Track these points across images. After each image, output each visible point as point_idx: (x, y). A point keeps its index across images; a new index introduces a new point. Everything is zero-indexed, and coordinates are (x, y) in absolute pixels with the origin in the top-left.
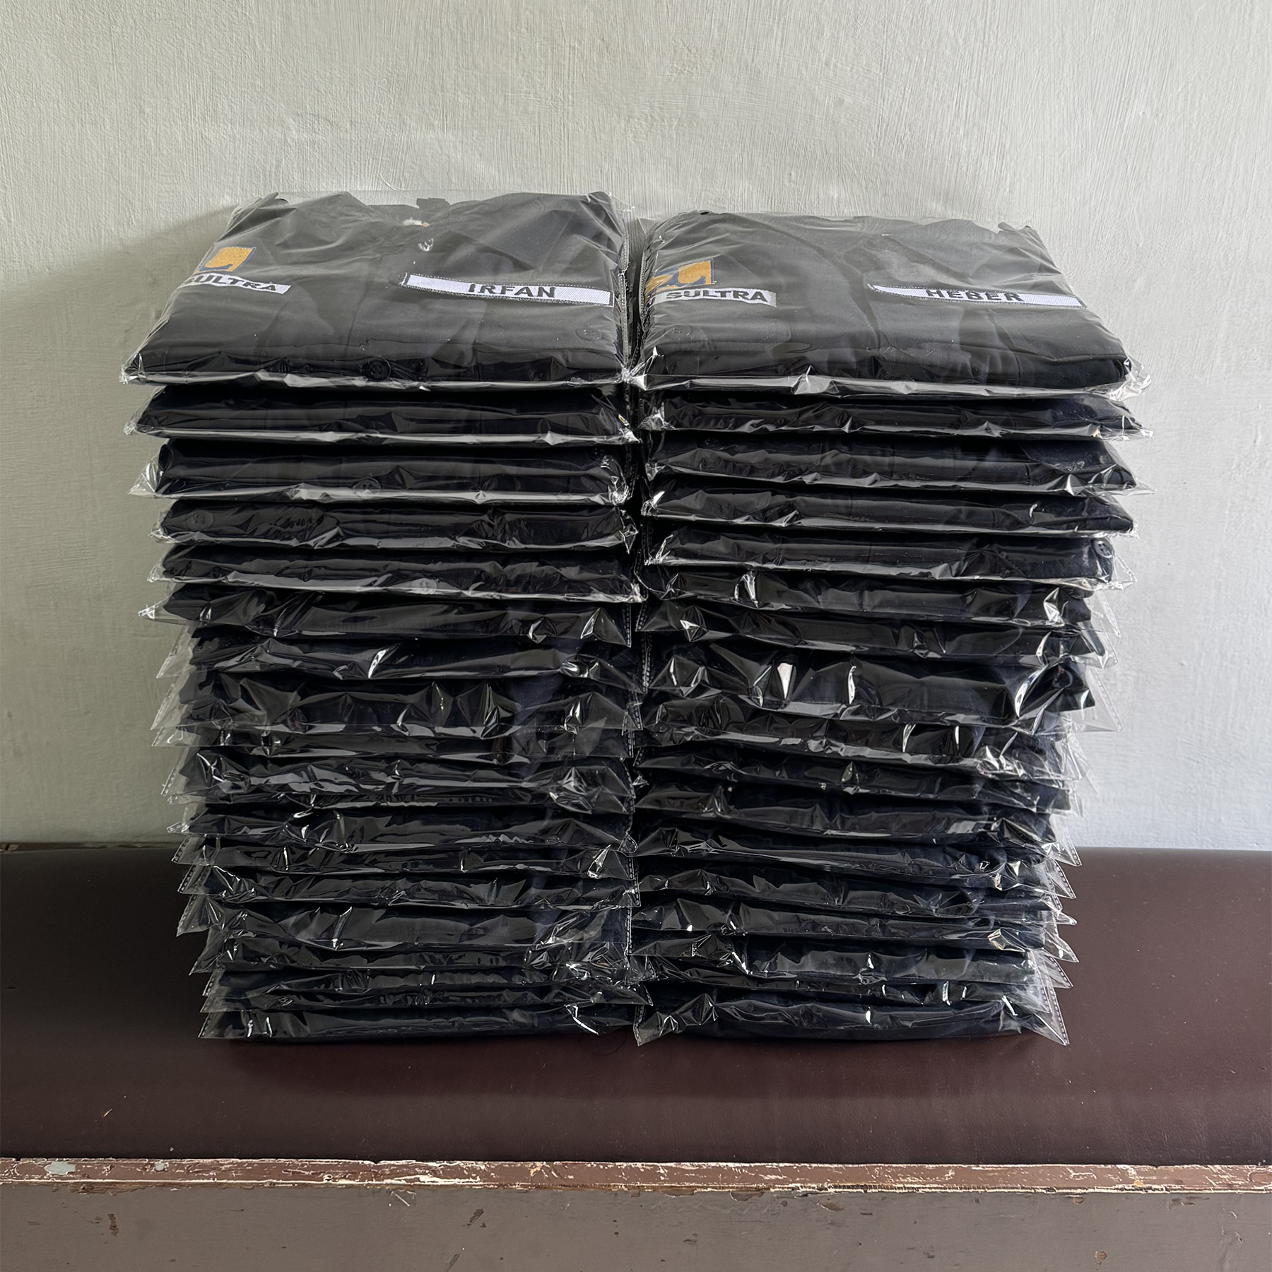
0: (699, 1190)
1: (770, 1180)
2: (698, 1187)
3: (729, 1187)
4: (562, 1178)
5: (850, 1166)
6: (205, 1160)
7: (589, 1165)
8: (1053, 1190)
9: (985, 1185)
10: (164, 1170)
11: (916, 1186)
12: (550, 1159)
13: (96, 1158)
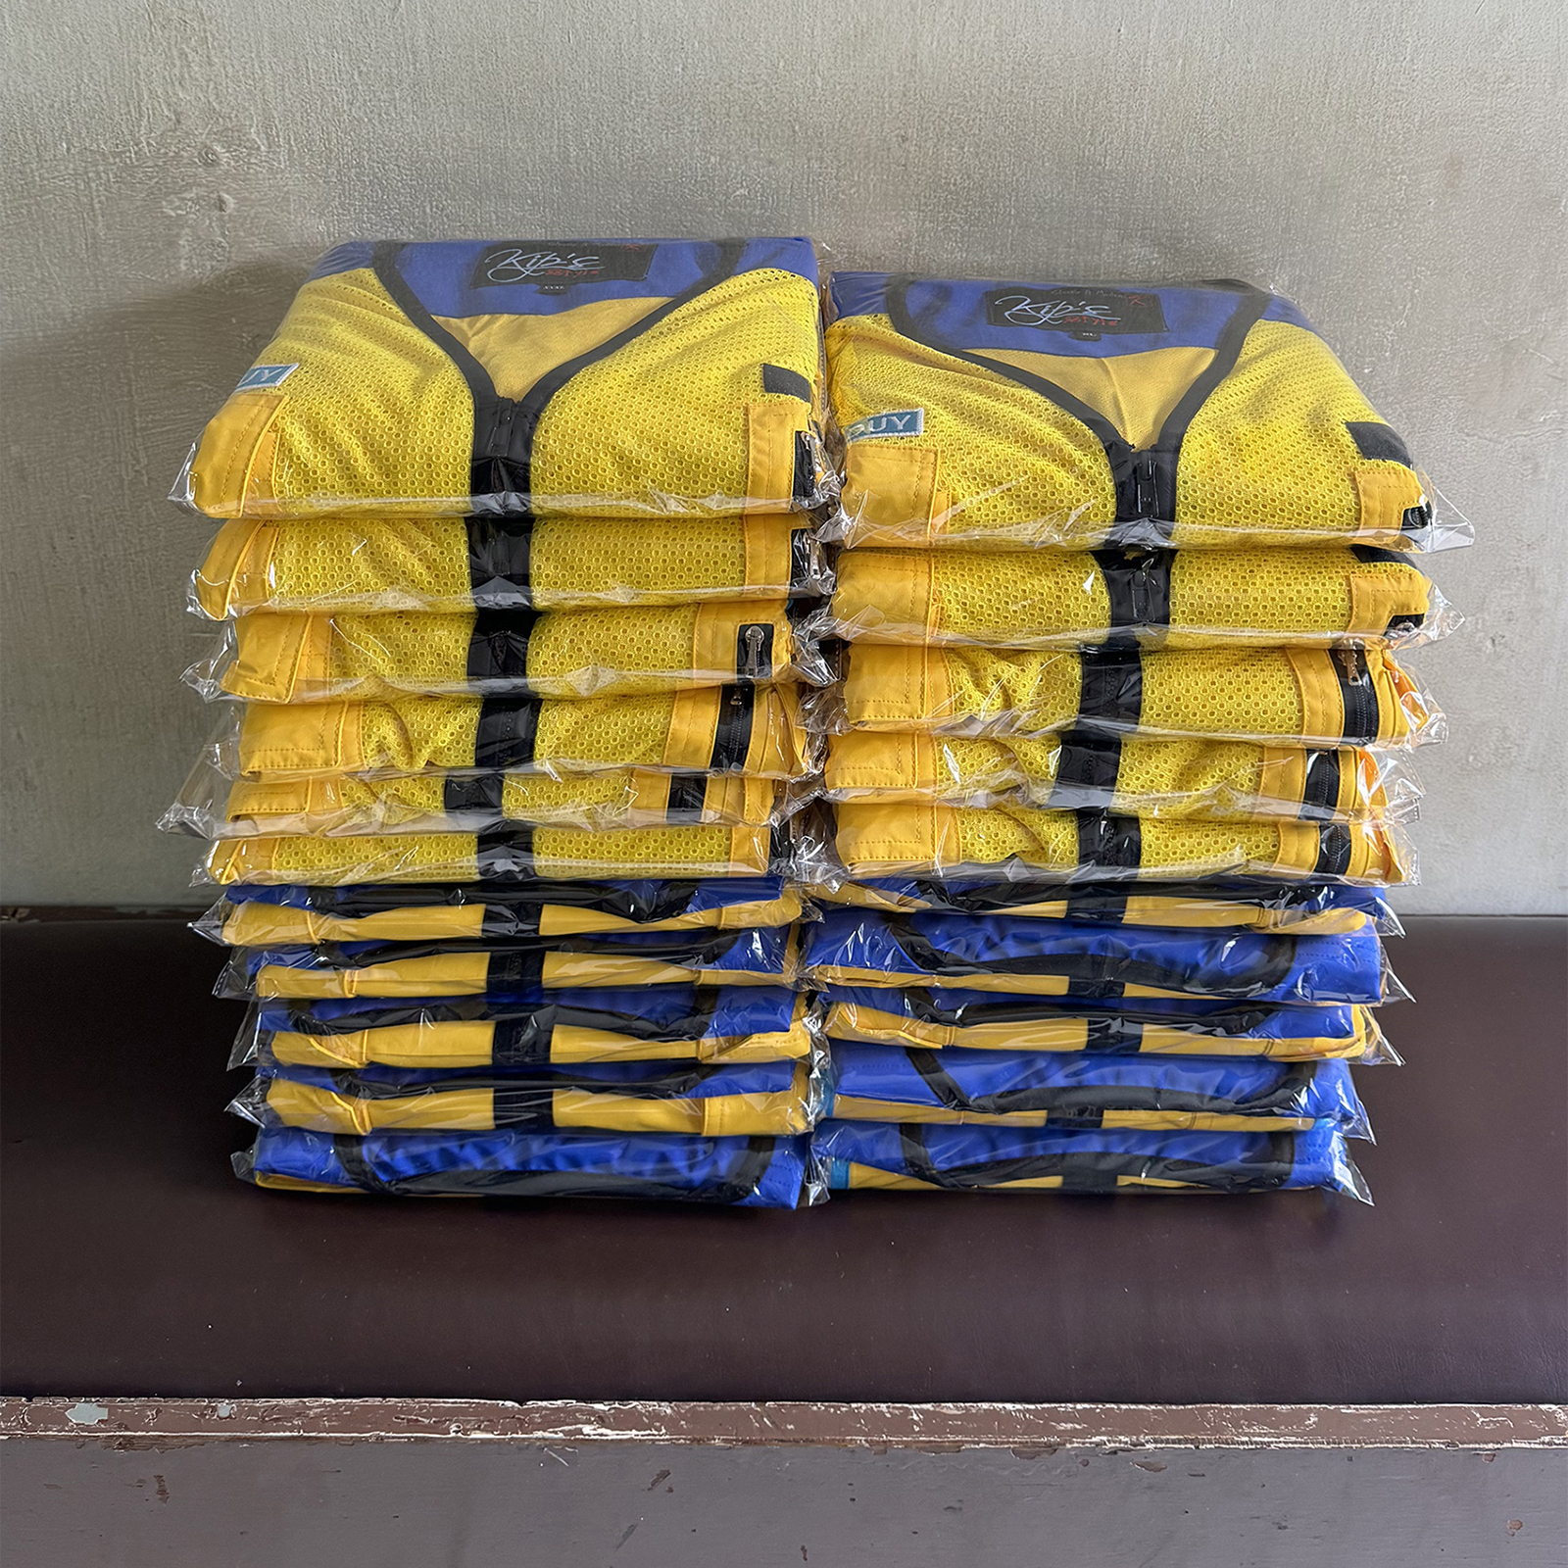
0: (968, 1446)
1: (1065, 1431)
2: (967, 1442)
3: (1008, 1442)
4: (778, 1428)
5: (1174, 1407)
6: (286, 1401)
7: (815, 1408)
9: (1361, 1438)
10: (230, 1416)
11: (1265, 1439)
12: (760, 1398)
13: (136, 1396)
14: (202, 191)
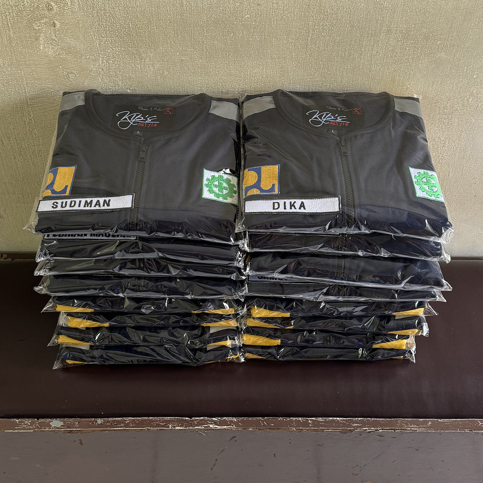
0: (326, 430)
1: (355, 426)
2: (326, 429)
3: (338, 429)
4: (269, 425)
5: (388, 419)
6: (118, 418)
7: (280, 419)
8: (472, 431)
9: (444, 429)
10: (101, 424)
11: (416, 429)
12: (263, 416)
13: (71, 418)
14: (47, 20)
